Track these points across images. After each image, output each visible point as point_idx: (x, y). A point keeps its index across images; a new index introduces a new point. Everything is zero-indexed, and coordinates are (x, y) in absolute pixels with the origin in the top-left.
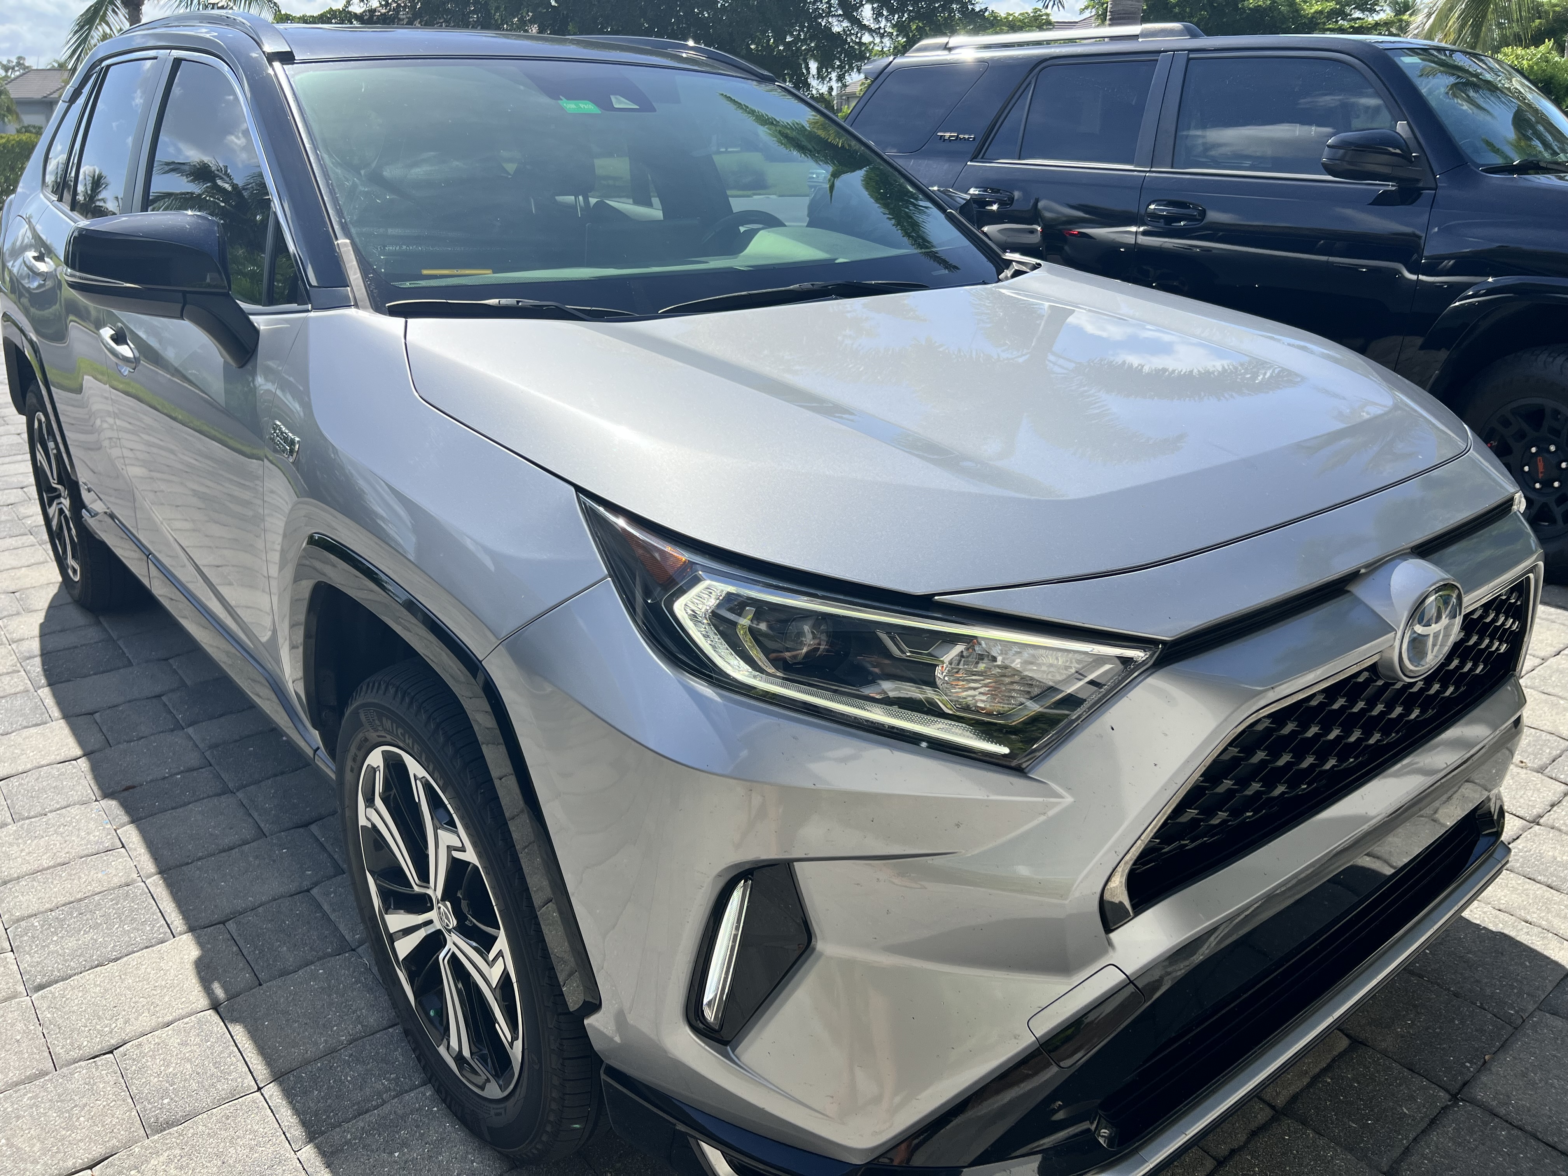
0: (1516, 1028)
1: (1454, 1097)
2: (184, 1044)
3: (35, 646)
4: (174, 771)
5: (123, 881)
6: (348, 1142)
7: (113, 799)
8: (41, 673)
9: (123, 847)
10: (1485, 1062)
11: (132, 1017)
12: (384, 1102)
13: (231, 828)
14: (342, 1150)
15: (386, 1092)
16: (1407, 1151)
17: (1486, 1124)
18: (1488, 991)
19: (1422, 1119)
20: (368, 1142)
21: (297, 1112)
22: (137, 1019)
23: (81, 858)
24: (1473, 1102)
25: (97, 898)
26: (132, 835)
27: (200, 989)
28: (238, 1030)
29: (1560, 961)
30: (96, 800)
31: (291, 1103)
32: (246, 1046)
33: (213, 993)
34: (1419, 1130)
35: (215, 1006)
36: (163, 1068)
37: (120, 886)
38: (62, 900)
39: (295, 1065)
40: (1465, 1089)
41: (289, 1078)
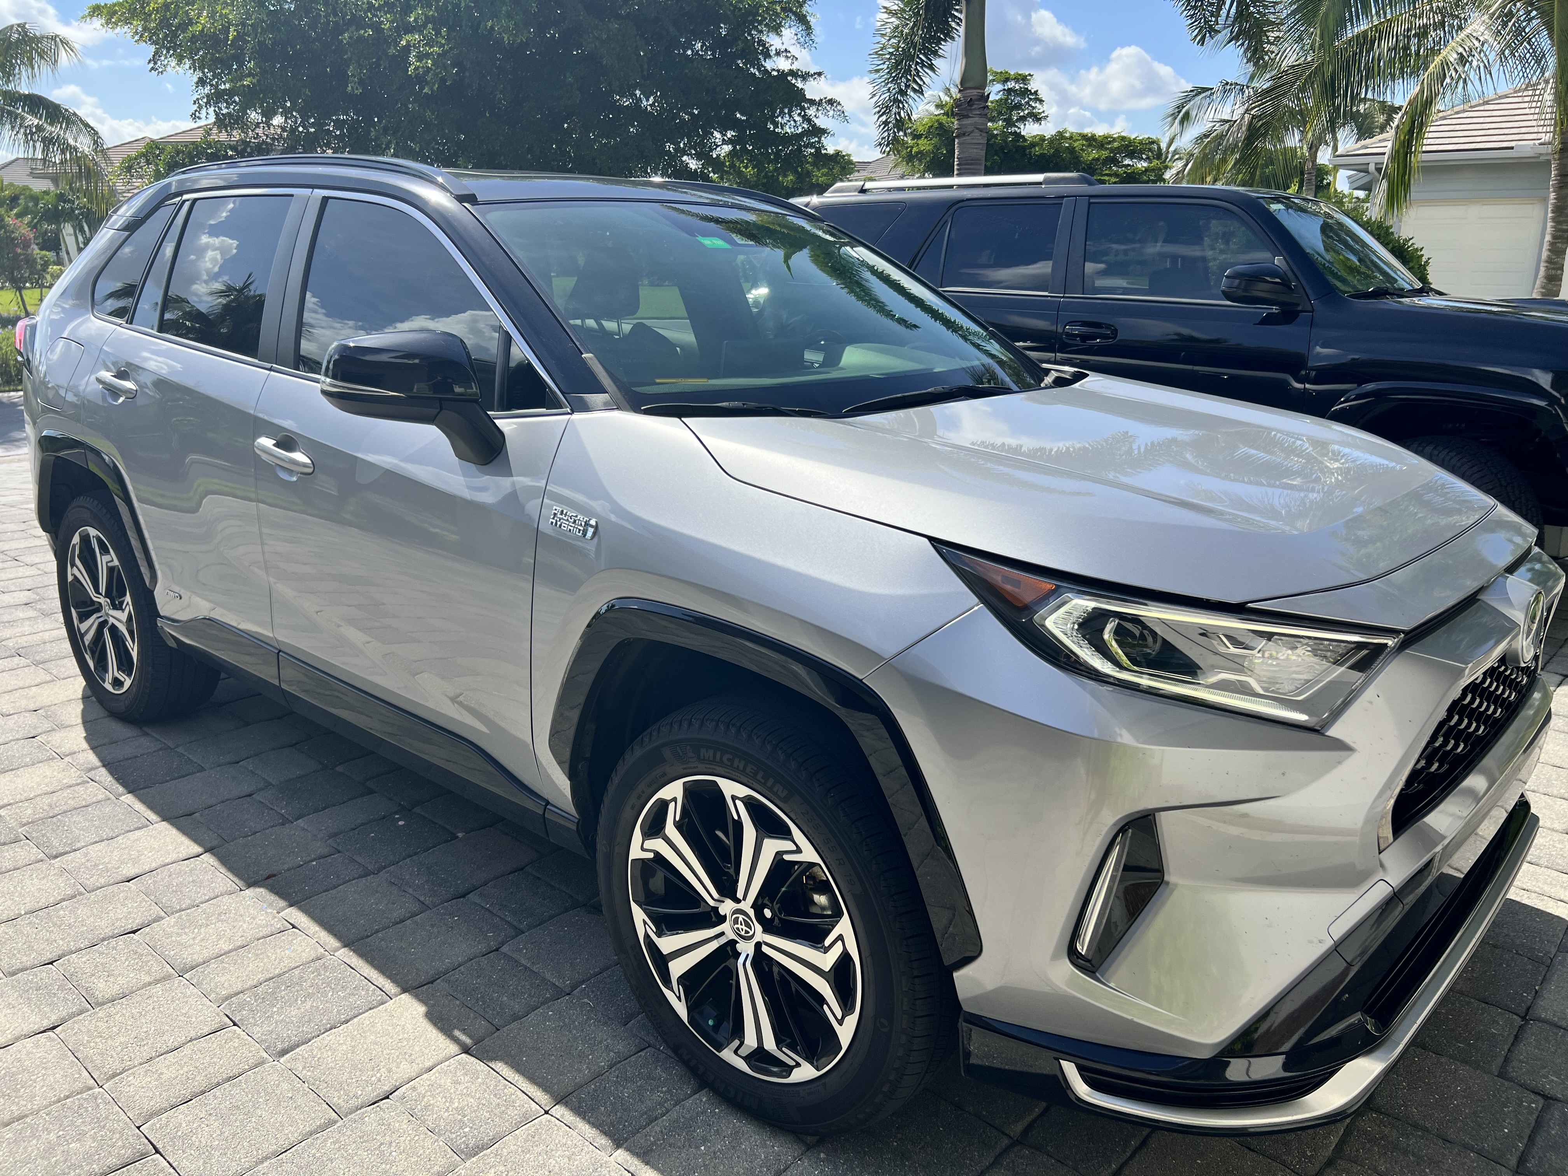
0: (1549, 967)
1: (1523, 1018)
2: (456, 1083)
3: (92, 758)
4: (308, 859)
5: (314, 956)
6: (653, 1144)
7: (260, 886)
8: (114, 781)
9: (294, 927)
10: (1536, 992)
11: (393, 1066)
12: (668, 1111)
13: (394, 904)
14: (652, 1150)
15: (665, 1102)
16: (1507, 1060)
17: (1557, 1034)
18: (1518, 942)
19: (1509, 1035)
20: (672, 1141)
21: (593, 1125)
22: (398, 1067)
23: (258, 940)
24: (1539, 1020)
25: (297, 972)
26: (296, 915)
27: (444, 1037)
28: (499, 1066)
29: (1561, 916)
30: (241, 890)
31: (584, 1118)
32: (516, 1078)
33: (458, 1039)
34: (1510, 1044)
35: (466, 1050)
36: (447, 1104)
37: (313, 961)
38: (261, 977)
39: (570, 1089)
40: (1531, 1011)
41: (571, 1100)
